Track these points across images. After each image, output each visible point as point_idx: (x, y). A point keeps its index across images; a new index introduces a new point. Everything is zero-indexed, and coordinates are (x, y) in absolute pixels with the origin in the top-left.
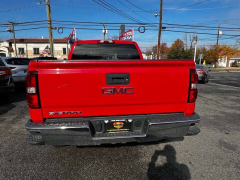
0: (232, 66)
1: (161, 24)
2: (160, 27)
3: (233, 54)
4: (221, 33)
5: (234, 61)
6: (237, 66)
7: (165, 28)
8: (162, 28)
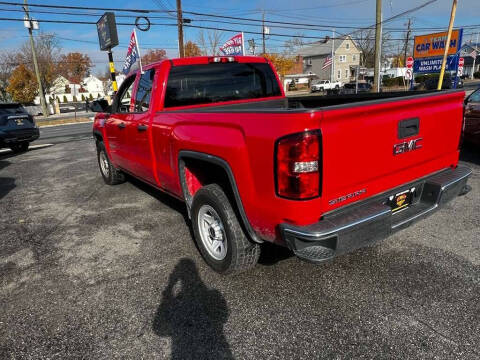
0: (290, 90)
1: (180, 13)
2: (180, 20)
3: (289, 68)
4: (267, 31)
5: (290, 81)
6: (296, 89)
7: (188, 21)
8: (183, 22)
